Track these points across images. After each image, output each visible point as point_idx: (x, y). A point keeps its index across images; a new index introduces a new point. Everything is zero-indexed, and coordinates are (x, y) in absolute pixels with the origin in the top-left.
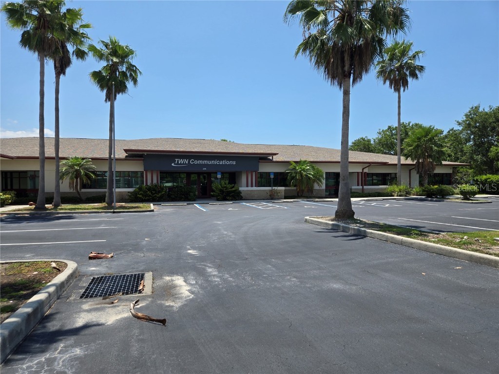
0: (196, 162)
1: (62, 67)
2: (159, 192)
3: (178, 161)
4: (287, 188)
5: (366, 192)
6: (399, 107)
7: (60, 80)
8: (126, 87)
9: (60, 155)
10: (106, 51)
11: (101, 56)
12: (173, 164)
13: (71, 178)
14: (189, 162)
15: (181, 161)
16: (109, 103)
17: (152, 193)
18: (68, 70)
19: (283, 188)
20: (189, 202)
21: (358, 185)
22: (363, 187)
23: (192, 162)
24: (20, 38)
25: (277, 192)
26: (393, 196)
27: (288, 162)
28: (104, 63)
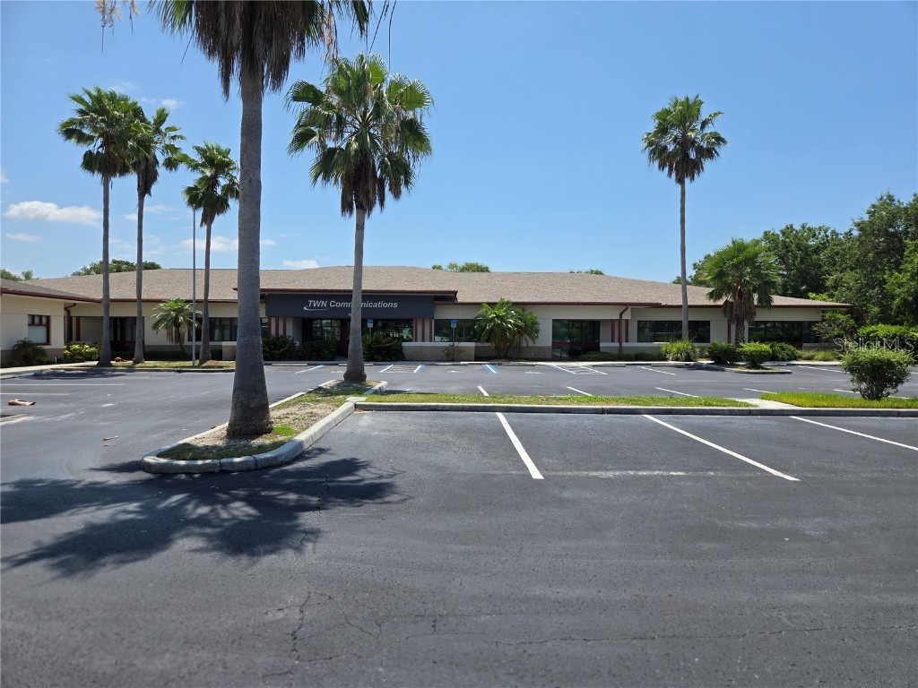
0: (339, 305)
1: (146, 184)
2: (281, 347)
3: (312, 303)
4: (479, 344)
5: (625, 352)
6: (683, 210)
7: (145, 203)
8: (228, 205)
9: (144, 297)
10: (198, 159)
11: (195, 167)
12: (305, 308)
13: (167, 327)
14: (328, 304)
15: (316, 304)
16: (205, 227)
17: (270, 348)
18: (154, 188)
19: (473, 344)
20: (310, 362)
21: (613, 341)
22: (621, 345)
23: (333, 304)
24: (81, 161)
25: (460, 350)
26: (666, 360)
27: (479, 304)
28: (197, 175)
